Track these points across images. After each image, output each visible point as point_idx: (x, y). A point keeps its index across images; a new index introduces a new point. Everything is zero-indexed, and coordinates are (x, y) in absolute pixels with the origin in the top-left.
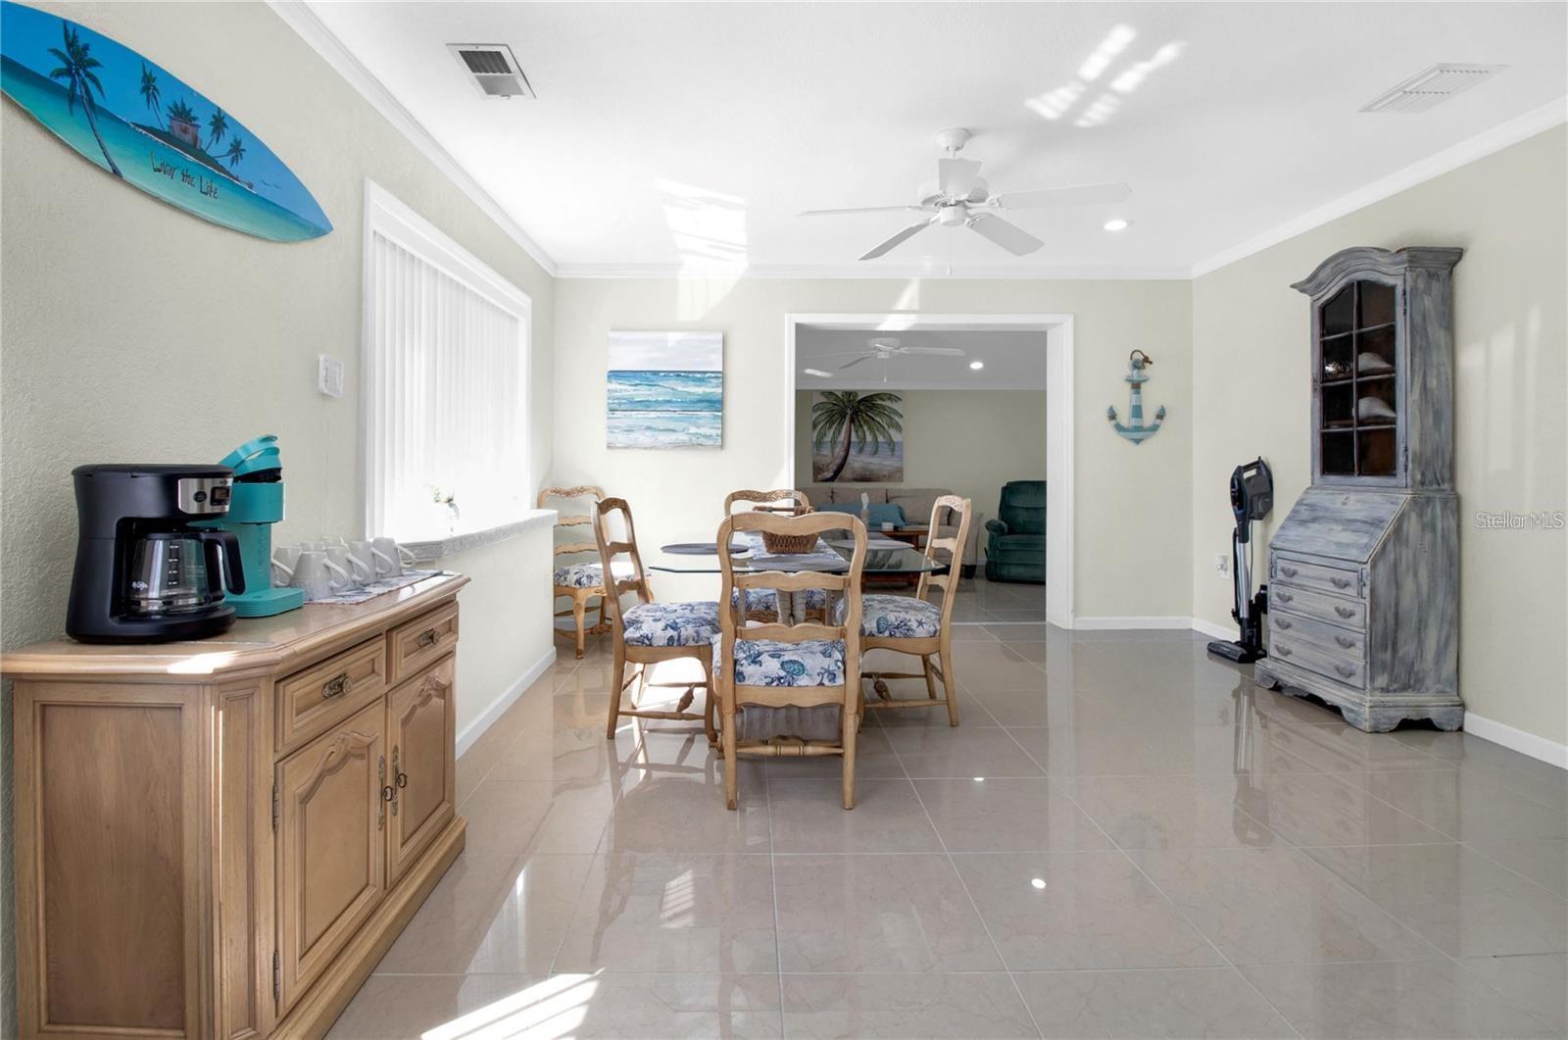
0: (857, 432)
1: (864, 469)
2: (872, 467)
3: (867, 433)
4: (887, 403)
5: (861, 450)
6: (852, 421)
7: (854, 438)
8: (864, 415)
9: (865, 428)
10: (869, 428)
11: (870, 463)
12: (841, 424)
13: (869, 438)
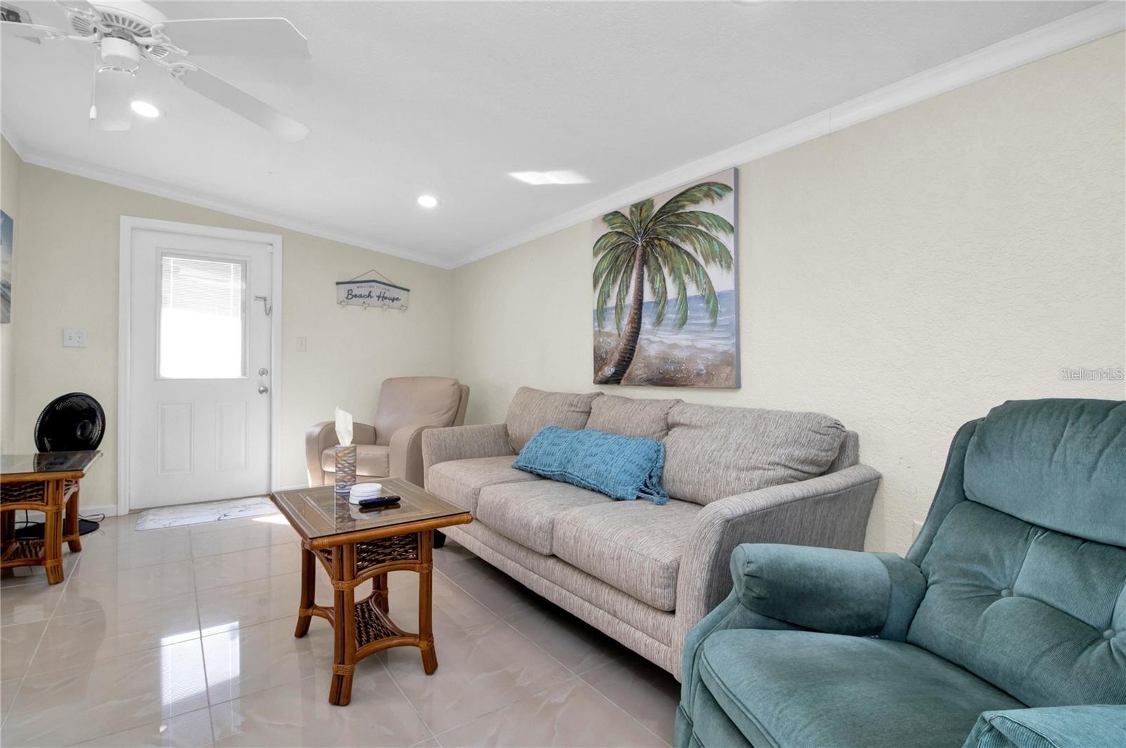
0: (652, 282)
1: (665, 359)
2: (679, 354)
3: (669, 281)
4: (705, 206)
5: (659, 320)
6: (644, 261)
7: (648, 297)
8: (664, 243)
9: (666, 271)
10: (672, 271)
11: (674, 346)
12: (629, 268)
13: (672, 291)
